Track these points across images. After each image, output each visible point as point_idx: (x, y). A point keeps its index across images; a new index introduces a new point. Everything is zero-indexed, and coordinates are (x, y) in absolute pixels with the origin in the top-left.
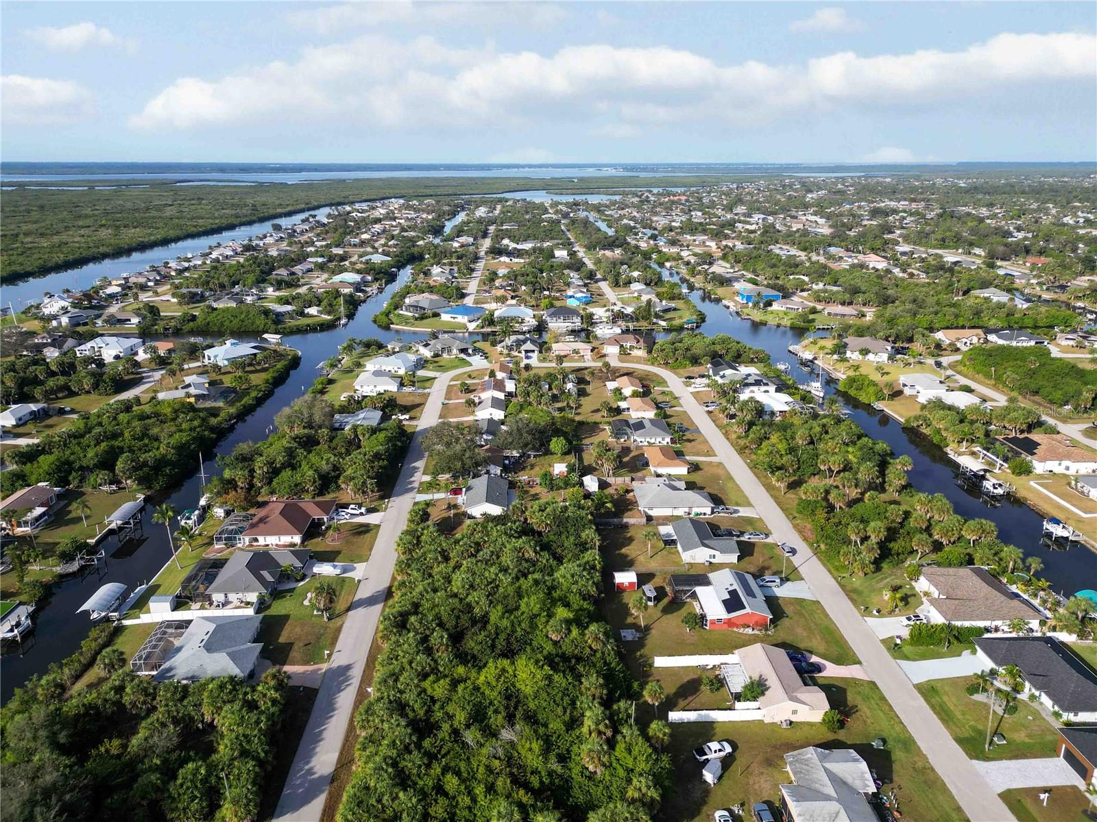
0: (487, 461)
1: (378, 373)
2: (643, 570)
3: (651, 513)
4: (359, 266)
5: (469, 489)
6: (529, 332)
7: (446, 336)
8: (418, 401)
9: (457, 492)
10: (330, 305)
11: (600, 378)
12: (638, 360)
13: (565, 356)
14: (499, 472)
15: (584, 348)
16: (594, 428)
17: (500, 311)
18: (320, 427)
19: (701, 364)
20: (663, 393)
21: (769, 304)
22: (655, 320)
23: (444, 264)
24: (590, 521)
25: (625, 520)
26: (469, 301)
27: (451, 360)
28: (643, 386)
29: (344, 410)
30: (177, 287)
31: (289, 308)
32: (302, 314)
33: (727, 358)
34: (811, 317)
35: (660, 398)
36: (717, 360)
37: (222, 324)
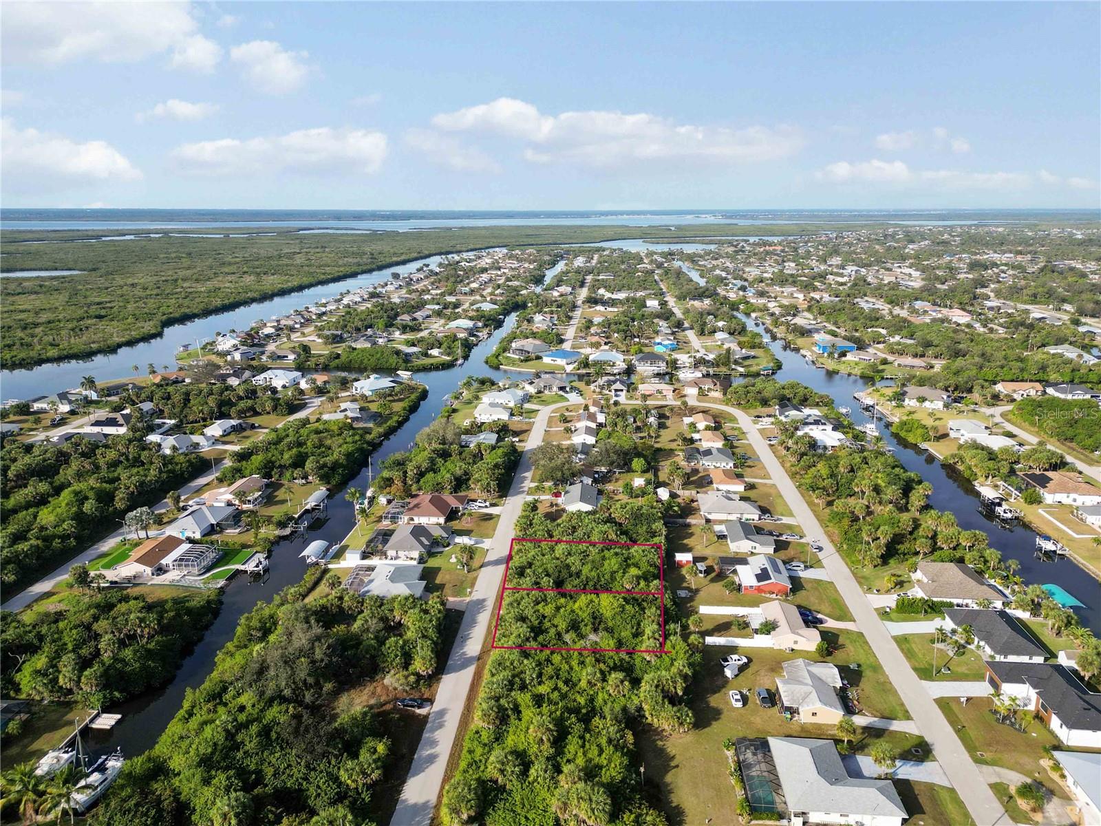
0: (581, 473)
1: (492, 405)
2: (698, 554)
3: (710, 517)
4: (471, 314)
5: (567, 492)
6: (619, 374)
7: (548, 376)
8: (525, 428)
9: (557, 495)
10: (449, 348)
11: (679, 414)
12: (715, 400)
13: (650, 395)
14: (590, 482)
15: (667, 389)
16: (670, 453)
17: (594, 355)
18: (451, 444)
19: (770, 406)
20: (733, 429)
21: (843, 354)
22: (733, 366)
23: (546, 313)
24: (660, 518)
25: (688, 520)
26: (567, 346)
27: (552, 397)
28: (715, 422)
29: (467, 432)
30: (321, 329)
31: (414, 349)
32: (426, 355)
33: (795, 402)
34: (881, 367)
35: (729, 433)
36: (785, 402)
37: (362, 362)
